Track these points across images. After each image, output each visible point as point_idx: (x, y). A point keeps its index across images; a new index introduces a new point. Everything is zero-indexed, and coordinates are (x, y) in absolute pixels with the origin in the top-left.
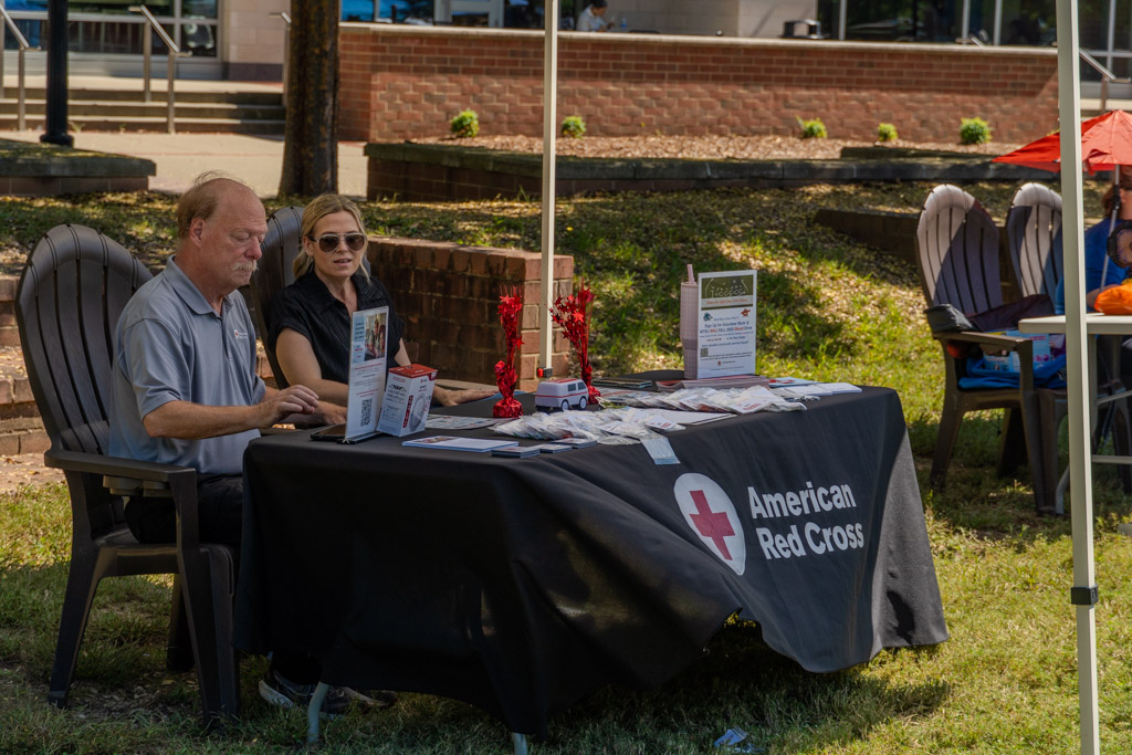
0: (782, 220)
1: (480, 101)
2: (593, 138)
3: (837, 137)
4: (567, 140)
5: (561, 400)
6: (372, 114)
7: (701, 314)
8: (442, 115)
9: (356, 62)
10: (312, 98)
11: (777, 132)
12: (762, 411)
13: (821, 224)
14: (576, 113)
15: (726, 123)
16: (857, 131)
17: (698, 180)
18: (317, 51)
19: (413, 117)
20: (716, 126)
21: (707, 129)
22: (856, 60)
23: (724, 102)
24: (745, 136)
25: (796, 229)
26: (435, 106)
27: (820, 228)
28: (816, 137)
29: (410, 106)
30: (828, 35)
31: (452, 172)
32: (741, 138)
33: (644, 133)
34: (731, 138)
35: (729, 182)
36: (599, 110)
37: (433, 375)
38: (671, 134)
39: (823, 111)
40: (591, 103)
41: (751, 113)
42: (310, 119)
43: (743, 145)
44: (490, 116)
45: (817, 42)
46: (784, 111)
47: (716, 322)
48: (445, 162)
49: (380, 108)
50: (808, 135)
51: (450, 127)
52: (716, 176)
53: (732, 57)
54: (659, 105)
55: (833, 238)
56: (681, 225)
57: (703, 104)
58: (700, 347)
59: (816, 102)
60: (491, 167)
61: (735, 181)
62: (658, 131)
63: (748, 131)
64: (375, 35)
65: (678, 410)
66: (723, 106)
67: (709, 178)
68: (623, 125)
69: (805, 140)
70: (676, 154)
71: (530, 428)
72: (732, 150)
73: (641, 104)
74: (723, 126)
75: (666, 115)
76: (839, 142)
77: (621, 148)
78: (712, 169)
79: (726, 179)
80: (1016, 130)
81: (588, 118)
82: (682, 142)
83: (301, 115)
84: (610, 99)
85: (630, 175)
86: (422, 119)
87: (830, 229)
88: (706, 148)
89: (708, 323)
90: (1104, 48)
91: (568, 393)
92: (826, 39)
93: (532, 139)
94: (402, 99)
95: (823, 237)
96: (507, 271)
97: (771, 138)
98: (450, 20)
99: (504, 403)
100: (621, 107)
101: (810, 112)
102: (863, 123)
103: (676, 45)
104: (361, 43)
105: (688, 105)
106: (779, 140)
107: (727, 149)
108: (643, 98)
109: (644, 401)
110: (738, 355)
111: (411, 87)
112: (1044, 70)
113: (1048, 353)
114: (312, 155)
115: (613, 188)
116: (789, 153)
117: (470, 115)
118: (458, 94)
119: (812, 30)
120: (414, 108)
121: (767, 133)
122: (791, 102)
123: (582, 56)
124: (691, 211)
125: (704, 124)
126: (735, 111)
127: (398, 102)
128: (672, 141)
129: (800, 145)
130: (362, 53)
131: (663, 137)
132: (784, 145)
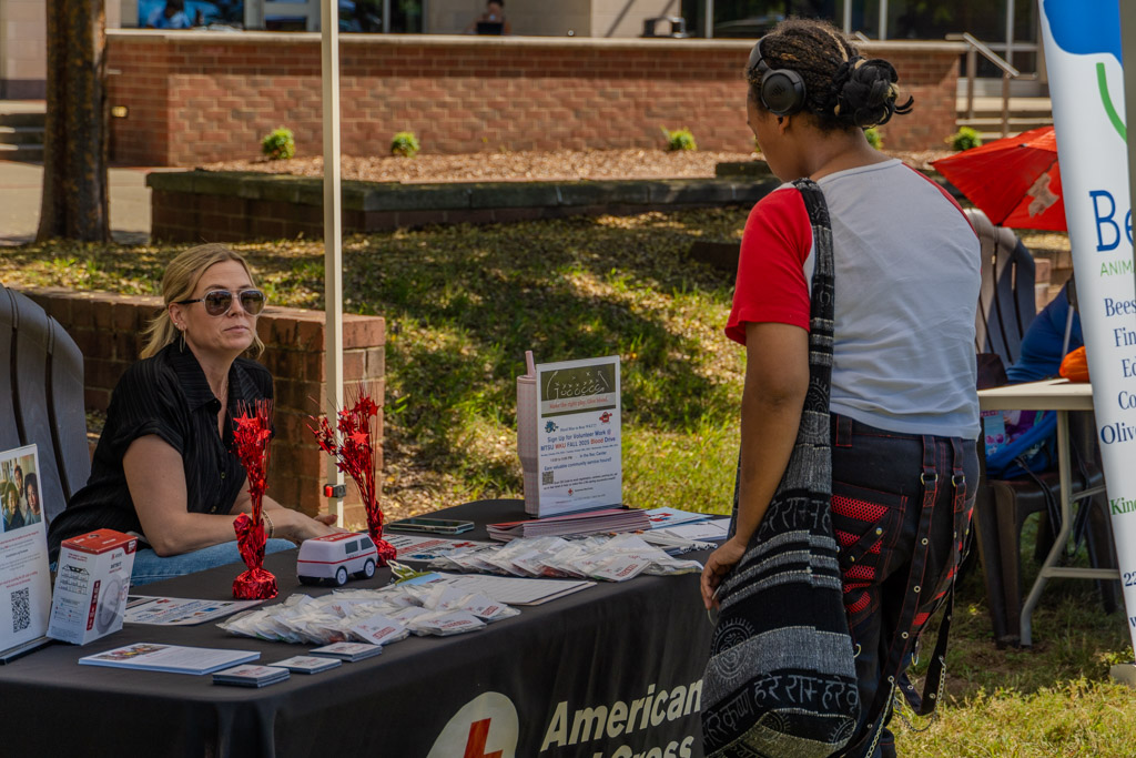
0: (651, 256)
1: (296, 117)
2: (428, 157)
3: (708, 149)
4: (397, 160)
5: (334, 568)
6: (171, 135)
7: (542, 423)
8: (252, 134)
9: (150, 76)
10: (74, 119)
11: (639, 145)
12: (642, 575)
13: (697, 260)
14: (408, 127)
15: (581, 135)
16: (730, 142)
17: (548, 207)
18: (79, 62)
19: (218, 137)
20: (569, 140)
21: (559, 143)
22: (727, 61)
23: (577, 113)
24: (602, 150)
25: (667, 266)
26: (244, 125)
27: (697, 265)
28: (684, 150)
29: (215, 124)
30: (692, 33)
31: (251, 205)
32: (598, 153)
33: (487, 149)
34: (586, 153)
35: (585, 209)
36: (434, 124)
37: (132, 545)
38: (518, 150)
39: (691, 119)
40: (426, 116)
41: (608, 124)
42: (72, 146)
43: (600, 160)
44: (308, 134)
45: (681, 41)
46: (647, 120)
47: (564, 434)
48: (243, 193)
49: (180, 128)
50: (675, 147)
51: (260, 147)
52: (568, 202)
53: (585, 59)
54: (503, 117)
55: (712, 277)
56: (526, 266)
57: (553, 115)
58: (541, 470)
59: (682, 110)
60: (296, 198)
61: (591, 207)
62: (503, 147)
63: (606, 144)
64: (172, 44)
65: (510, 575)
66: (577, 116)
67: (560, 205)
68: (463, 140)
69: (671, 154)
70: (524, 174)
71: (281, 627)
72: (588, 167)
73: (482, 116)
74: (577, 140)
75: (511, 129)
76: (711, 154)
77: (460, 168)
78: (563, 194)
79: (581, 205)
80: (909, 136)
81: (423, 135)
82: (531, 159)
83: (61, 141)
84: (446, 111)
85: (465, 203)
86: (229, 138)
87: (708, 265)
88: (557, 165)
89: (553, 435)
90: (1002, 40)
91: (346, 556)
92: (692, 37)
93: (357, 160)
94: (204, 117)
95: (700, 276)
96: (299, 339)
97: (632, 151)
98: (263, 25)
99: (249, 577)
100: (459, 121)
101: (677, 121)
102: (737, 132)
103: (520, 49)
104: (156, 54)
105: (536, 115)
106: (641, 154)
107: (582, 166)
108: (486, 109)
109: (459, 562)
110: (597, 479)
111: (215, 102)
112: (938, 67)
113: (1003, 432)
114: (76, 189)
115: (445, 219)
116: (654, 168)
117: (284, 133)
118: (270, 109)
119: (675, 28)
120: (219, 127)
121: (627, 146)
122: (655, 110)
123: (413, 62)
124: (538, 248)
125: (555, 137)
126: (590, 122)
127: (201, 120)
128: (518, 158)
129: (666, 159)
130: (156, 65)
131: (509, 154)
132: (648, 160)
